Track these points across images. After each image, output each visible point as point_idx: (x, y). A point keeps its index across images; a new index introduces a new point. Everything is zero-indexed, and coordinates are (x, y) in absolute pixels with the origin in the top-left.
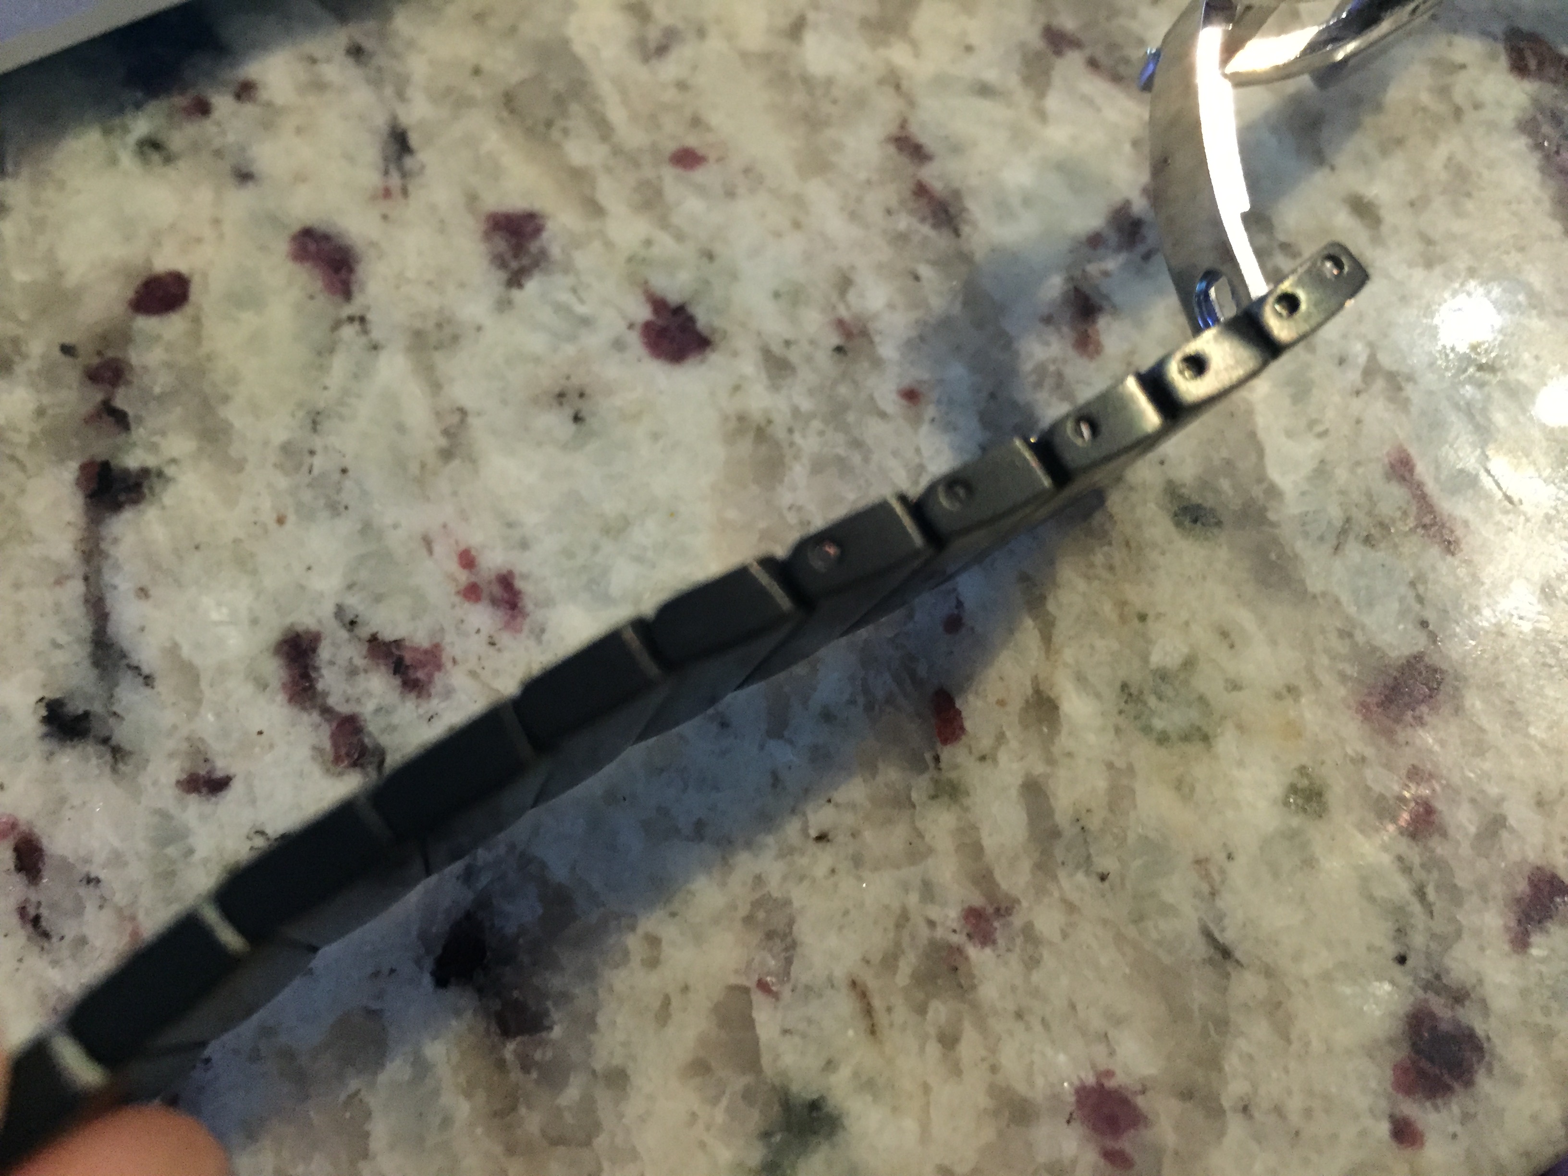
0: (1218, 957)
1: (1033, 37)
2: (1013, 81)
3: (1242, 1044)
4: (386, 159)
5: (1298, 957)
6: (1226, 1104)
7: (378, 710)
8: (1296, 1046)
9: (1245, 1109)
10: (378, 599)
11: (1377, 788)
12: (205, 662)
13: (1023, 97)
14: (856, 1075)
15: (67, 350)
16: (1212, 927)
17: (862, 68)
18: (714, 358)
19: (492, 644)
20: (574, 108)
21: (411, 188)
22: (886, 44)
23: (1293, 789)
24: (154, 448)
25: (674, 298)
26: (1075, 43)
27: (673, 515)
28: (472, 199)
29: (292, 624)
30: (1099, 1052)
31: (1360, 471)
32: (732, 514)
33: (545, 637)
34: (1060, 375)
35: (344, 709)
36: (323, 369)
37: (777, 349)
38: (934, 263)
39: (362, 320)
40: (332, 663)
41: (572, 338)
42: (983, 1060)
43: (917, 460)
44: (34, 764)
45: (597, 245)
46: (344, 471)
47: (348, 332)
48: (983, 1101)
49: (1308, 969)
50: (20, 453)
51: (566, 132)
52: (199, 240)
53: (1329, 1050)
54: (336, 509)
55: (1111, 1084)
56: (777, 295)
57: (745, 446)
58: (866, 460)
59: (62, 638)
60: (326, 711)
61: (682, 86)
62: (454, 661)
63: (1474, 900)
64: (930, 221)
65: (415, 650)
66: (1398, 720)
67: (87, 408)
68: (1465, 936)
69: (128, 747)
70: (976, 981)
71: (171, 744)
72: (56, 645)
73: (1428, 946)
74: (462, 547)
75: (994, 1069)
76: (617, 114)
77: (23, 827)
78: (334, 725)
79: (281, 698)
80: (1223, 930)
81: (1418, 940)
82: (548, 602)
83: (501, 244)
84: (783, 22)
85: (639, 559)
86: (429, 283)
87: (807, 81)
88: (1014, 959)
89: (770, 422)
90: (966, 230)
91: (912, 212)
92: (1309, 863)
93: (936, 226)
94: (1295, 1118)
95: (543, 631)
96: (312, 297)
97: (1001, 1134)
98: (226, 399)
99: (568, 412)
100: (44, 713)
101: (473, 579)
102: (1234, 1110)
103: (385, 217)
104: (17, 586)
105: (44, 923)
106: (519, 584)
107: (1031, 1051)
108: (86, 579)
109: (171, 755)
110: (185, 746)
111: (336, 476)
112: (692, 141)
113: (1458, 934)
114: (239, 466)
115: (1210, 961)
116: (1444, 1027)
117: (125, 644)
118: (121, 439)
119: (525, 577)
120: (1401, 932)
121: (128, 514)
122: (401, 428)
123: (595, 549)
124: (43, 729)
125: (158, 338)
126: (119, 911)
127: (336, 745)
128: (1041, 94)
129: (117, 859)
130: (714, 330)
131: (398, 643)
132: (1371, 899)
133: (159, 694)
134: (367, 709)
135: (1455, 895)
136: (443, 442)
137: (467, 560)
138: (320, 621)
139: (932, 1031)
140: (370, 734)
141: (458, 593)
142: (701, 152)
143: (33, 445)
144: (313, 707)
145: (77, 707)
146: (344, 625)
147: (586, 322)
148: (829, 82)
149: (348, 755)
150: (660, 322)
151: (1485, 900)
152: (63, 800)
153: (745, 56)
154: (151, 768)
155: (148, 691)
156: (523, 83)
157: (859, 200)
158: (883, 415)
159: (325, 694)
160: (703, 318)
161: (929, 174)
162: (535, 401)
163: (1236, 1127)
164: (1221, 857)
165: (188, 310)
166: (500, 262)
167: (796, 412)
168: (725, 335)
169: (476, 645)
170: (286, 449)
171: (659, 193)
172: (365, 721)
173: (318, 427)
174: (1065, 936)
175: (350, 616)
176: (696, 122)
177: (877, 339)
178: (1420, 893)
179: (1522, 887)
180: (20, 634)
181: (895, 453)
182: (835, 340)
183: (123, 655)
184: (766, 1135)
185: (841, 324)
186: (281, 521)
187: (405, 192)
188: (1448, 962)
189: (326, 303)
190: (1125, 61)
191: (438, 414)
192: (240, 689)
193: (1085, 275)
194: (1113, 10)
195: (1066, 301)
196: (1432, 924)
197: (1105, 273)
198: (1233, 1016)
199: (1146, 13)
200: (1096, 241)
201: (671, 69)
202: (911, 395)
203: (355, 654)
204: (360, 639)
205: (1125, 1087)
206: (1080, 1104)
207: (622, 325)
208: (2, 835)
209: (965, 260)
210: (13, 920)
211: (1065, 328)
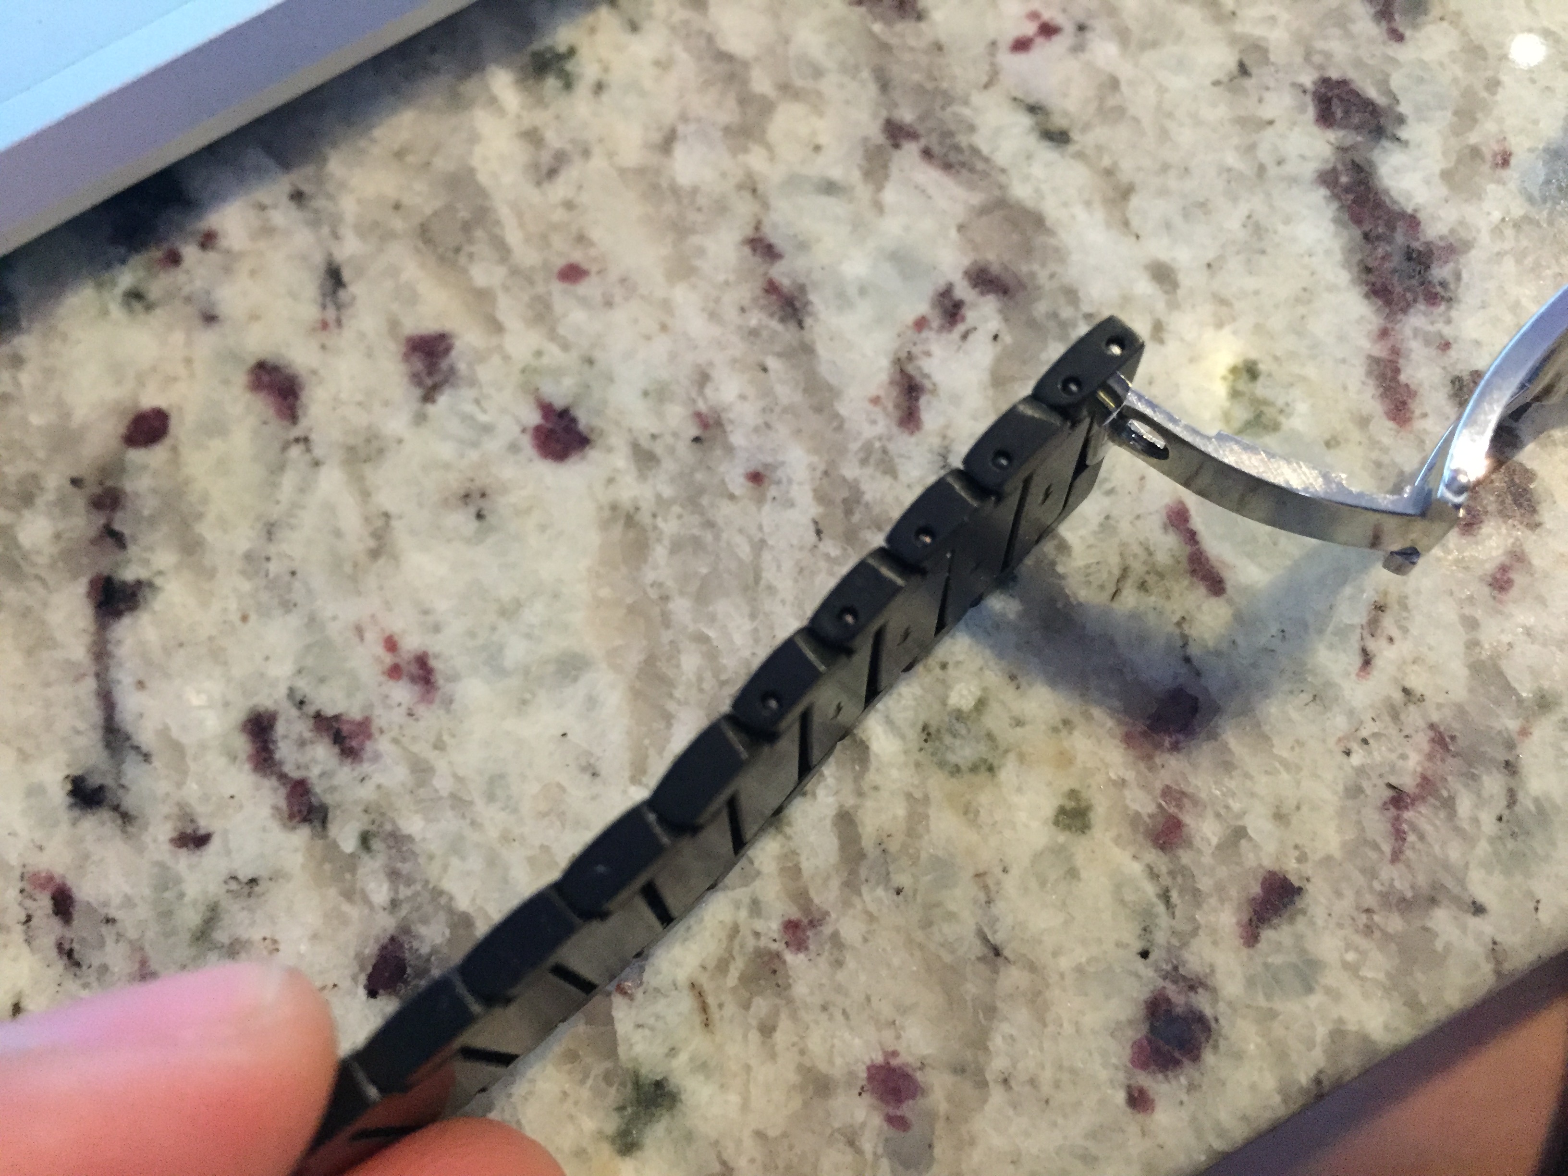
0: (990, 955)
1: (874, 131)
2: (856, 176)
3: (1005, 1028)
4: (324, 295)
5: (1056, 953)
6: (989, 1077)
7: (323, 775)
8: (1051, 1028)
9: (1005, 1081)
10: (322, 680)
11: (1135, 806)
12: (188, 740)
13: (863, 191)
14: (692, 1059)
15: (76, 482)
16: (986, 930)
18: (593, 454)
19: (410, 714)
20: (479, 233)
21: (344, 321)
22: (746, 150)
23: (1062, 811)
24: (146, 562)
25: (559, 403)
26: (913, 135)
27: (556, 596)
28: (394, 324)
29: (255, 706)
30: (888, 1035)
31: (1139, 523)
32: (605, 592)
33: (454, 706)
34: (885, 451)
35: (295, 775)
36: (275, 485)
37: (645, 443)
38: (780, 355)
39: (306, 440)
40: (285, 737)
41: (475, 444)
42: (794, 1045)
43: (760, 535)
44: (64, 829)
45: (496, 360)
46: (293, 573)
47: (295, 452)
48: (793, 1078)
49: (1065, 963)
50: (43, 573)
51: (471, 256)
52: (175, 379)
53: (1078, 1031)
54: (288, 606)
55: (894, 1062)
56: (646, 394)
57: (617, 530)
58: (717, 538)
59: (81, 726)
60: (283, 777)
61: (569, 205)
62: (382, 731)
63: (1213, 901)
64: (777, 316)
65: (352, 722)
66: (1158, 746)
67: (92, 532)
68: (1202, 933)
69: (133, 812)
70: (791, 981)
71: (166, 809)
72: (78, 732)
73: (1169, 943)
74: (387, 634)
75: (802, 1052)
76: (513, 236)
77: (58, 881)
78: (289, 788)
79: (247, 767)
80: (995, 932)
81: (1161, 937)
82: (454, 678)
83: (419, 365)
84: (656, 137)
85: (528, 636)
86: (360, 404)
87: (675, 190)
88: (823, 963)
89: (637, 509)
90: (808, 321)
91: (762, 308)
92: (1073, 873)
93: (782, 320)
94: (1046, 1089)
95: (451, 702)
96: (265, 423)
97: (806, 1104)
98: (200, 516)
99: (472, 510)
100: (69, 787)
101: (396, 660)
102: (996, 1081)
103: (323, 347)
104: (47, 685)
105: (76, 956)
106: (433, 663)
107: (833, 1037)
108: (97, 675)
109: (167, 817)
110: (176, 810)
111: (287, 578)
112: (577, 256)
113: (1195, 932)
114: (210, 574)
115: (982, 959)
116: (1178, 1010)
117: (129, 728)
118: (120, 556)
119: (437, 656)
120: (1146, 930)
121: (126, 621)
122: (338, 533)
123: (494, 629)
124: (69, 800)
125: (145, 467)
126: (131, 942)
127: (290, 805)
128: (879, 188)
129: (128, 902)
130: (592, 430)
131: (337, 718)
132: (1123, 902)
133: (155, 769)
134: (313, 774)
135: (1196, 896)
136: (372, 543)
137: (391, 644)
138: (276, 702)
139: (754, 1023)
140: (316, 794)
141: (384, 673)
142: (585, 266)
143: (53, 566)
144: (272, 773)
145: (95, 781)
146: (295, 705)
147: (487, 429)
148: (695, 191)
149: (300, 811)
150: (549, 426)
151: (1222, 901)
152: (86, 857)
153: (622, 172)
154: (151, 829)
155: (146, 767)
156: (435, 214)
157: (717, 300)
158: (732, 497)
159: (281, 763)
160: (584, 419)
161: (780, 272)
162: (445, 503)
163: (997, 1096)
164: (997, 870)
165: (168, 442)
166: (416, 379)
167: (659, 497)
168: (601, 433)
169: (397, 716)
170: (248, 557)
171: (548, 307)
172: (312, 784)
173: (273, 537)
174: (866, 940)
175: (299, 698)
176: (581, 239)
177: (729, 428)
178: (1165, 896)
179: (1256, 889)
180: (49, 724)
181: (741, 531)
182: (694, 432)
183: (128, 738)
184: (621, 1109)
185: (698, 415)
186: (245, 618)
187: (339, 323)
188: (1186, 955)
189: (277, 428)
190: (957, 148)
191: (367, 519)
192: (216, 761)
193: (910, 357)
194: (948, 98)
195: (892, 383)
196: (1173, 923)
197: (928, 354)
198: (999, 1004)
199: (977, 98)
200: (921, 324)
201: (560, 189)
202: (756, 478)
203: (302, 727)
204: (307, 716)
205: (907, 1065)
206: (871, 1078)
207: (517, 429)
208: (43, 887)
209: (807, 350)
210: (53, 953)
211: (890, 406)
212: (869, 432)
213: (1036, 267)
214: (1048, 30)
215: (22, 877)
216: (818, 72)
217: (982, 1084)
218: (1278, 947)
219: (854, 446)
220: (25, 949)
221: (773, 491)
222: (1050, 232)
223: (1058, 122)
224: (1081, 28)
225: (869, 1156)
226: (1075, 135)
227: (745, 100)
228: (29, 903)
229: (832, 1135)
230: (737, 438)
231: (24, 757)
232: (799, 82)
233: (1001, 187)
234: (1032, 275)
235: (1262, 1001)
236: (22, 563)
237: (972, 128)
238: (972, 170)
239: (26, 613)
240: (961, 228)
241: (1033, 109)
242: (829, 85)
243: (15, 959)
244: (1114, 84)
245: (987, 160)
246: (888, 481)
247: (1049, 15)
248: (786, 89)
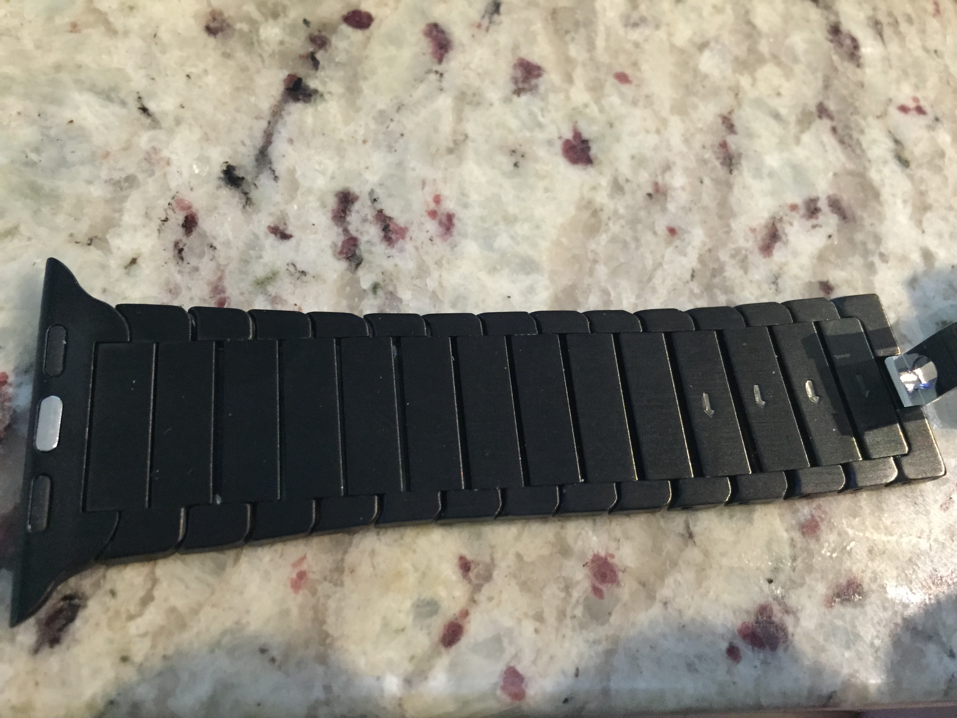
0: (688, 535)
1: (812, 104)
2: (793, 119)
3: (678, 576)
4: (486, 12)
5: (723, 554)
6: (658, 596)
7: (368, 242)
8: (702, 590)
9: (665, 604)
10: (390, 196)
12: (305, 183)
13: (793, 128)
15: (306, 22)
16: (691, 521)
17: (724, 78)
18: (591, 170)
19: (431, 240)
20: (582, 31)
21: (491, 30)
22: (741, 74)
24: (324, 83)
25: (586, 135)
26: (831, 117)
27: (538, 227)
28: (516, 47)
29: (349, 187)
30: (613, 545)
32: (564, 240)
33: (456, 249)
34: (746, 257)
35: (354, 234)
36: (414, 87)
37: (621, 181)
38: (713, 180)
39: (442, 75)
40: (358, 212)
41: (531, 130)
43: (660, 260)
44: (211, 187)
45: (562, 96)
47: (433, 77)
48: (551, 538)
49: (725, 562)
50: (265, 55)
51: (573, 39)
52: (386, 5)
53: (717, 600)
54: (391, 149)
55: (611, 560)
56: (633, 157)
57: (585, 215)
58: (637, 248)
59: (248, 142)
60: (346, 231)
61: (637, 45)
62: (411, 239)
63: (817, 575)
64: (720, 161)
65: (396, 225)
67: (303, 52)
68: (805, 587)
69: (254, 200)
71: (273, 209)
72: (243, 144)
73: (785, 583)
74: (437, 193)
76: (600, 43)
77: (194, 210)
78: (347, 238)
79: (330, 215)
80: (695, 526)
81: (782, 577)
82: (465, 236)
83: (519, 74)
84: (698, 40)
85: (513, 238)
86: (479, 74)
87: (696, 71)
89: (602, 210)
90: (735, 172)
91: (715, 153)
93: (722, 164)
94: (686, 619)
95: (456, 246)
96: (424, 54)
97: (551, 554)
98: (365, 78)
99: (513, 160)
100: (225, 168)
101: (436, 209)
102: (661, 601)
103: (473, 36)
104: (238, 110)
105: (184, 254)
106: (455, 221)
107: (583, 529)
108: (269, 123)
109: (271, 214)
110: (279, 213)
111: (398, 135)
112: (629, 71)
113: (802, 585)
114: (358, 110)
115: (682, 535)
116: (775, 619)
117: (273, 159)
118: (312, 72)
119: (459, 220)
120: (776, 570)
121: (299, 106)
122: (436, 130)
123: (496, 224)
124: (221, 175)
125: (348, 38)
126: (219, 266)
127: (343, 247)
128: (802, 131)
129: (228, 244)
130: (596, 158)
131: (390, 218)
132: (770, 549)
133: (278, 186)
134: (363, 239)
135: (810, 568)
136: (451, 145)
137: (437, 200)
138: (361, 192)
140: (360, 250)
141: (426, 211)
142: (631, 78)
143: (272, 55)
144: (341, 226)
145: (239, 173)
146: (371, 199)
147: (540, 126)
148: (706, 76)
149: (346, 253)
150: (574, 143)
151: (822, 578)
152: (216, 208)
153: (673, 47)
154: (259, 215)
155: (273, 183)
156: (564, 8)
157: (693, 135)
158: (655, 233)
159: (348, 223)
160: (594, 151)
161: (731, 140)
162: (501, 148)
163: (657, 608)
165: (367, 32)
166: (515, 81)
167: (616, 212)
168: (600, 163)
169: (423, 237)
170: (382, 113)
171: (602, 87)
172: (360, 243)
173: (400, 111)
175: (375, 197)
176: (635, 64)
177: (669, 199)
178: (794, 558)
179: (843, 581)
180: (230, 131)
181: (652, 252)
182: (650, 190)
183: (270, 163)
185: (656, 184)
186: (364, 142)
187: (487, 30)
188: (792, 595)
189: (428, 60)
190: (851, 137)
191: (455, 132)
192: (313, 203)
193: (781, 220)
194: (856, 111)
195: (766, 226)
196: (792, 574)
197: (791, 224)
198: (680, 563)
199: (871, 120)
200: (794, 208)
201: (635, 35)
202: (672, 231)
203: (370, 213)
204: (375, 208)
205: (616, 566)
206: (593, 561)
207: (556, 135)
208: (183, 208)
209: (729, 186)
210: (171, 246)
211: (759, 238)
212: (742, 243)
213: (865, 215)
214: (920, 110)
215: (173, 198)
216: (795, 60)
217: (651, 597)
218: (842, 617)
219: (731, 246)
220: (156, 234)
221: (677, 242)
222: (880, 204)
223: (907, 155)
224: (937, 119)
225: (573, 600)
226: (913, 165)
227: (752, 50)
228: (170, 212)
229: (558, 578)
230: (671, 207)
231: (206, 138)
232: (783, 59)
233: (865, 168)
234: (862, 218)
235: (821, 639)
236: (256, 44)
237: (862, 132)
238: (854, 151)
239: (244, 69)
240: (835, 175)
241: (897, 142)
242: (798, 69)
243: (147, 236)
244: (942, 155)
245: (863, 151)
246: (740, 272)
247: (923, 103)
248: (776, 59)
